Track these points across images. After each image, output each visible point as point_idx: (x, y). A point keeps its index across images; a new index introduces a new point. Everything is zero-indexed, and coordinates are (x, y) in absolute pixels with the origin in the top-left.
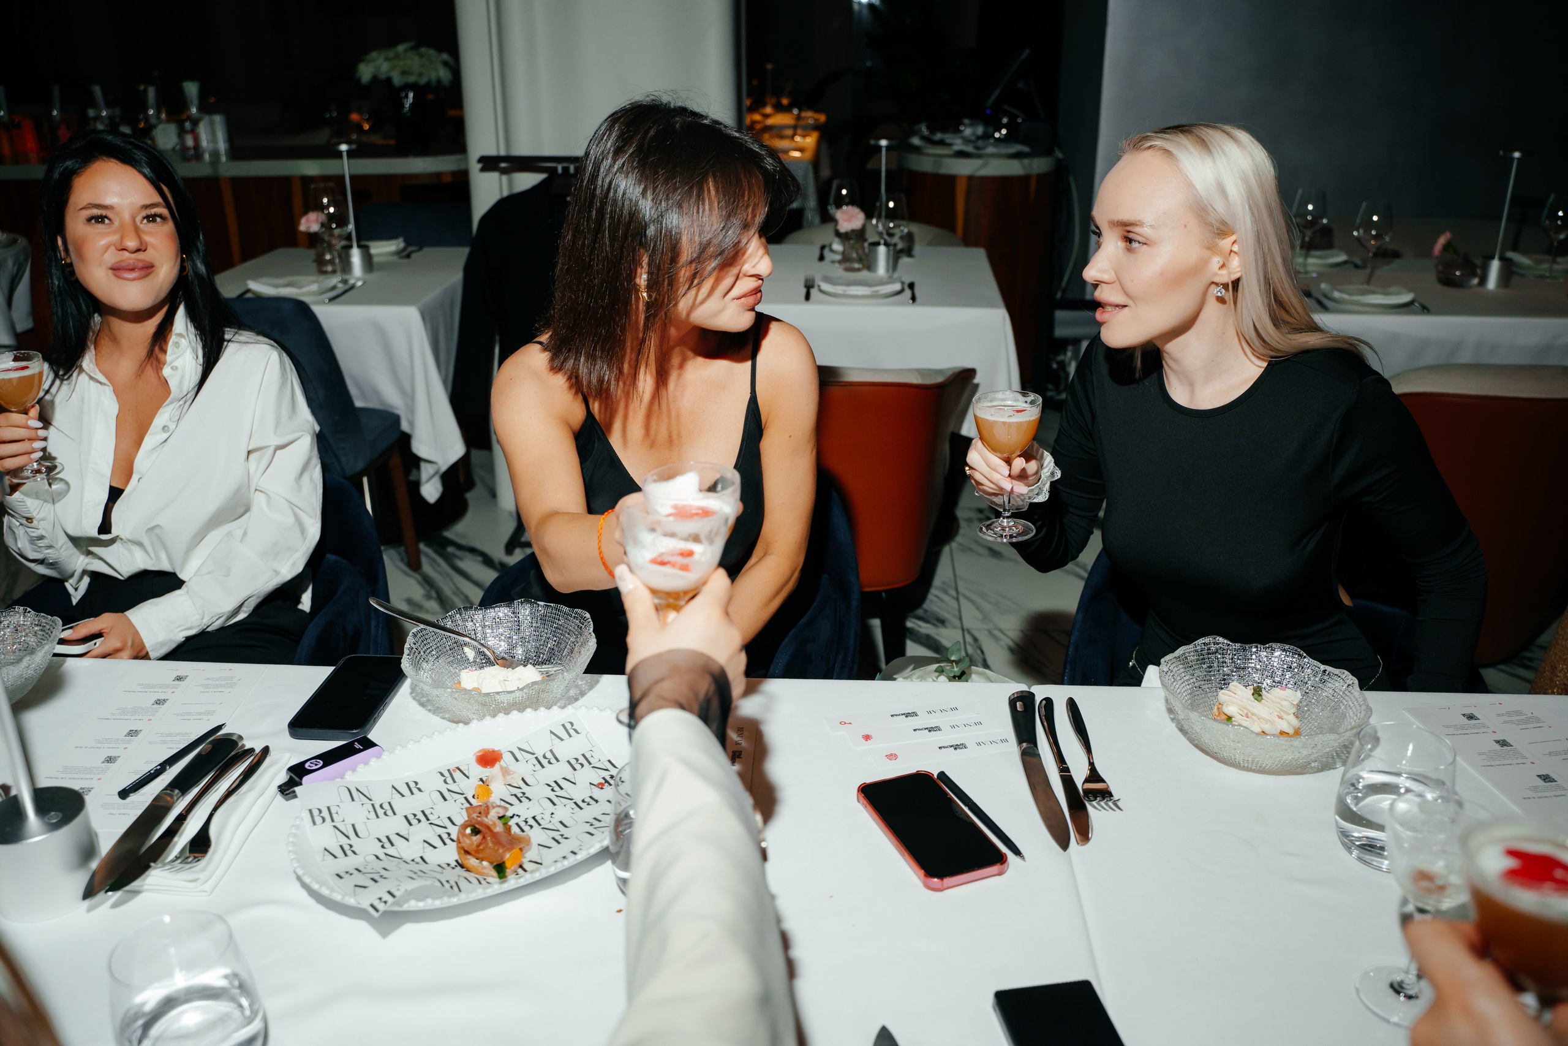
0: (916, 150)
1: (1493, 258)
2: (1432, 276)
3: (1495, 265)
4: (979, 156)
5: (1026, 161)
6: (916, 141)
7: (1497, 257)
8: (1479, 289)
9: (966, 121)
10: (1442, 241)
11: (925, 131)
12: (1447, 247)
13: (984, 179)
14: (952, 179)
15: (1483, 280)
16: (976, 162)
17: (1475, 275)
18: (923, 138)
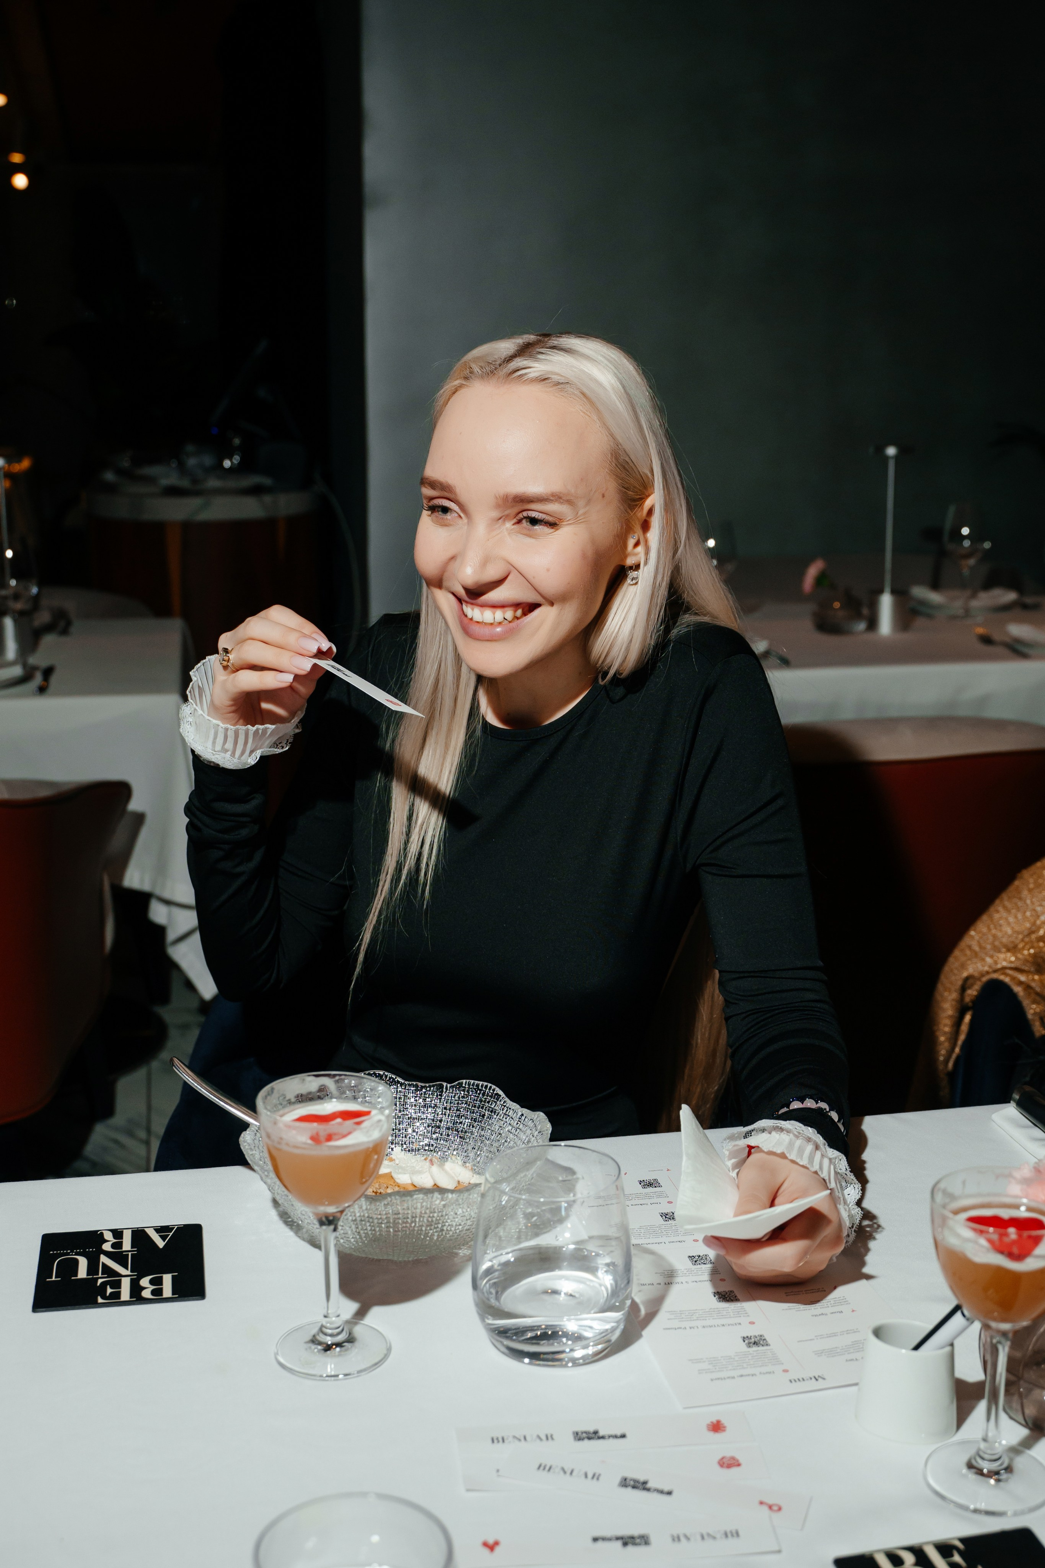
0: (111, 489)
1: (881, 591)
2: (807, 624)
3: (886, 602)
4: (197, 493)
5: (268, 499)
6: (109, 476)
7: (888, 589)
8: (870, 636)
9: (190, 448)
10: (813, 571)
11: (126, 463)
12: (820, 580)
13: (207, 526)
14: (159, 528)
15: (873, 623)
16: (194, 502)
17: (858, 616)
18: (120, 472)
